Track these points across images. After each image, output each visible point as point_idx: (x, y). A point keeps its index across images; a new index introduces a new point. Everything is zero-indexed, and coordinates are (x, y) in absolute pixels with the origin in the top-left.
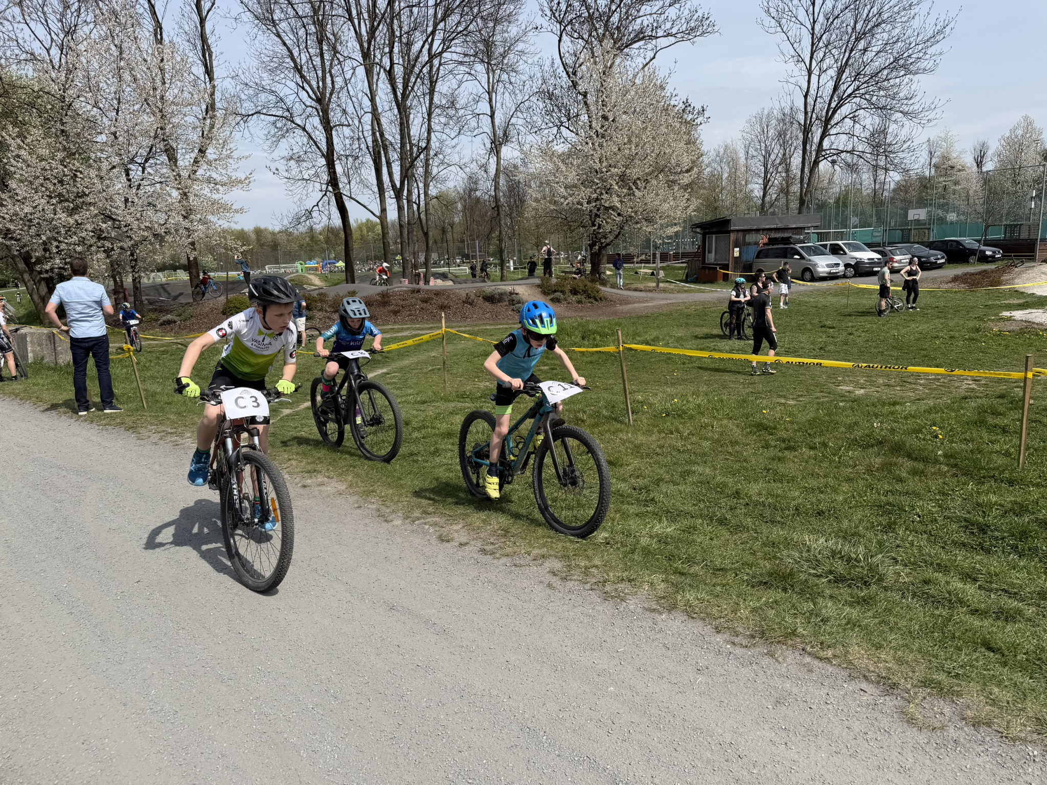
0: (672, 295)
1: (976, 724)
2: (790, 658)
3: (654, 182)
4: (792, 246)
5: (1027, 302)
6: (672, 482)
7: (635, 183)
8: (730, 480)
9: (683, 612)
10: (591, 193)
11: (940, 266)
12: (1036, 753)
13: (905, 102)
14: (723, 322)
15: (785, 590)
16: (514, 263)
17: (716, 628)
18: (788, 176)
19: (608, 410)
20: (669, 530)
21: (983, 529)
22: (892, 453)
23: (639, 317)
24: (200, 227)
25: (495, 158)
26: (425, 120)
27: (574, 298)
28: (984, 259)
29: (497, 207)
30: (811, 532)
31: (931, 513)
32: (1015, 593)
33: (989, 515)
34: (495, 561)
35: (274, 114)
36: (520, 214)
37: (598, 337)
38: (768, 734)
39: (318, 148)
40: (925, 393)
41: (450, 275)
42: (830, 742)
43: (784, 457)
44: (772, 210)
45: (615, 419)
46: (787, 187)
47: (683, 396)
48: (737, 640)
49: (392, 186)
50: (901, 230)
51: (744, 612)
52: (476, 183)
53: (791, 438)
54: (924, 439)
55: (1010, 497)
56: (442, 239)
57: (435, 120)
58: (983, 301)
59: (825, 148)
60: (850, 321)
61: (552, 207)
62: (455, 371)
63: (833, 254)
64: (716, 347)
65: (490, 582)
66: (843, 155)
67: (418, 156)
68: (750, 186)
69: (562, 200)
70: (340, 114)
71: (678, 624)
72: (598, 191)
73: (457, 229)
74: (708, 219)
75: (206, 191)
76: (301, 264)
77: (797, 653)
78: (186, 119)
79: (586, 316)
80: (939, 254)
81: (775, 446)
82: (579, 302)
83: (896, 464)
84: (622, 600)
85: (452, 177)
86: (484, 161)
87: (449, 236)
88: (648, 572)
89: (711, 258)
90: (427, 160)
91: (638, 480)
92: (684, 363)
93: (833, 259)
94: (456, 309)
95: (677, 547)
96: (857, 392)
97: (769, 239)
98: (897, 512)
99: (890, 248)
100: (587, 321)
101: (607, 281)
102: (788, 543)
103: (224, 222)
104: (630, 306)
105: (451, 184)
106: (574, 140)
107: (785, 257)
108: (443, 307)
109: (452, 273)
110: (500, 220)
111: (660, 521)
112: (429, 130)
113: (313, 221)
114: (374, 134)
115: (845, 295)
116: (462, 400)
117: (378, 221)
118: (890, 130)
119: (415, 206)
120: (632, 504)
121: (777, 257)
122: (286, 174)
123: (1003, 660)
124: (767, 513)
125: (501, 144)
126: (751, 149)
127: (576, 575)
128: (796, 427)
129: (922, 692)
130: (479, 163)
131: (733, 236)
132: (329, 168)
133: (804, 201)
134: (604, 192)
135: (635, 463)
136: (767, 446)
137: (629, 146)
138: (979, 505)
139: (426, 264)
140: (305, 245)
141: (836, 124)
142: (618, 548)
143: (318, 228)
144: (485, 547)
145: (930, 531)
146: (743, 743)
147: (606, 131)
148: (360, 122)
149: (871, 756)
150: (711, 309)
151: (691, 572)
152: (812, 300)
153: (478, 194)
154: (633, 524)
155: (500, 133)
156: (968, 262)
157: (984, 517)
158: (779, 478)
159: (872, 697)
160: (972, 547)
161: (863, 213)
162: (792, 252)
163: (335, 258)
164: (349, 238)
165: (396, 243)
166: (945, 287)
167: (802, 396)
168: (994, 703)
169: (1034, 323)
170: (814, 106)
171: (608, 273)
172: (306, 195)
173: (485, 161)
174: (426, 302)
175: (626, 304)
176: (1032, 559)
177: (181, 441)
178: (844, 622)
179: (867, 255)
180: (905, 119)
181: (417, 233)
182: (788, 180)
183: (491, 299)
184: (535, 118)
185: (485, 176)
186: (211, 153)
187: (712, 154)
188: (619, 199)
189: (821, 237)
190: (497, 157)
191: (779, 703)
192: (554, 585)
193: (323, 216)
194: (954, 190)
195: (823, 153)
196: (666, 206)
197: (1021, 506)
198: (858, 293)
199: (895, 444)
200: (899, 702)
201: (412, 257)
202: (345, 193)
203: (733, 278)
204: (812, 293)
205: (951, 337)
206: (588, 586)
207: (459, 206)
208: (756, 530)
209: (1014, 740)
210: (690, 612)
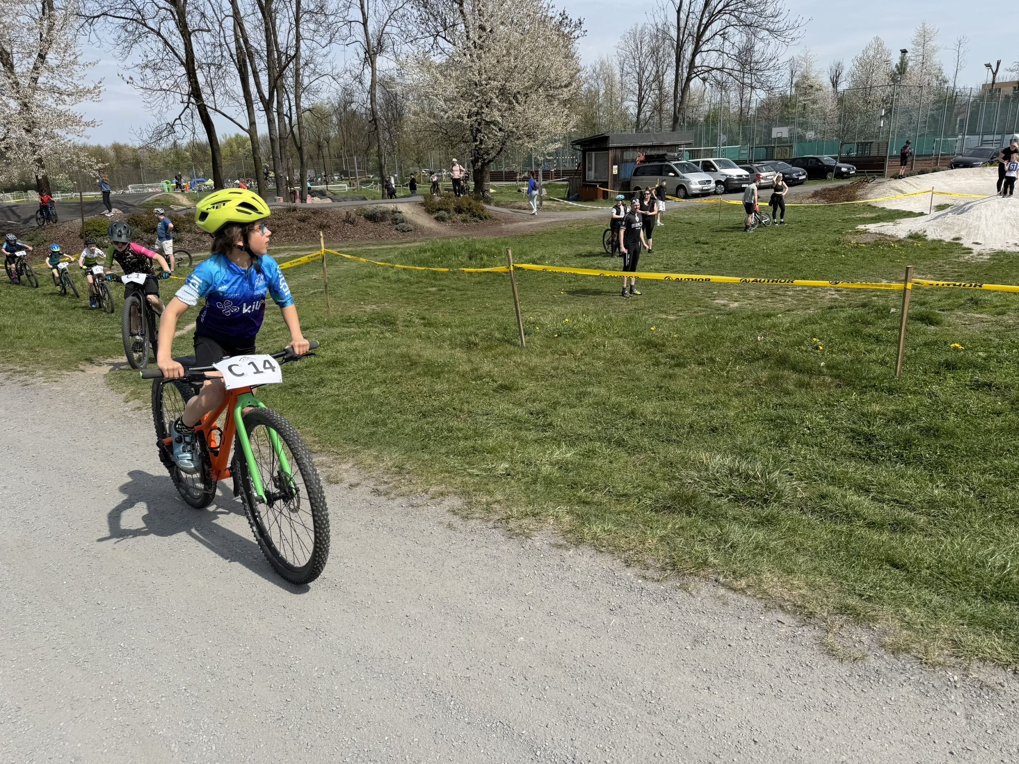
0: (555, 213)
1: (896, 651)
2: (705, 590)
3: (534, 96)
4: (667, 163)
5: (879, 216)
6: (569, 404)
7: (515, 97)
8: (623, 400)
9: (590, 545)
10: (471, 106)
11: (801, 183)
12: (956, 678)
13: (771, 19)
14: (606, 240)
15: (689, 514)
16: (395, 180)
17: (626, 562)
18: (661, 93)
19: (500, 333)
20: (568, 455)
21: (869, 439)
22: (777, 366)
23: (524, 236)
24: (46, 142)
25: (370, 69)
26: (293, 26)
27: (459, 217)
28: (840, 175)
29: (375, 120)
30: (706, 450)
31: (819, 424)
32: (907, 503)
33: (873, 425)
34: (390, 502)
35: (123, 15)
36: (399, 128)
37: (485, 257)
38: (689, 679)
39: (176, 55)
40: (793, 304)
41: (328, 193)
42: (754, 683)
43: (675, 374)
44: (646, 128)
45: (508, 341)
46: (661, 104)
47: (573, 316)
48: (648, 574)
49: (261, 97)
50: (765, 147)
51: (651, 542)
52: (351, 95)
53: (680, 354)
54: (806, 351)
55: (891, 406)
56: (318, 155)
57: (303, 27)
58: (840, 215)
59: (696, 65)
60: (722, 237)
61: (432, 121)
62: (339, 295)
63: (705, 171)
64: (600, 265)
65: (385, 526)
66: (714, 72)
67: (287, 65)
68: (626, 103)
69: (442, 113)
70: (198, 18)
71: (587, 559)
72: (478, 104)
73: (334, 144)
74: (587, 135)
75: (50, 101)
76: (168, 183)
77: (710, 585)
78: (18, 18)
79: (471, 235)
80: (801, 170)
81: (665, 363)
82: (464, 221)
83: (782, 377)
84: (527, 537)
85: (325, 87)
86: (358, 72)
87: (325, 151)
88: (551, 503)
89: (591, 175)
90: (297, 70)
91: (535, 404)
92: (570, 282)
93: (705, 176)
94: (337, 228)
95: (578, 474)
96: (731, 305)
97: (646, 156)
98: (788, 425)
99: (757, 165)
100: (474, 241)
101: (491, 199)
102: (685, 463)
103: (74, 136)
104: (515, 224)
105: (324, 96)
106: (451, 51)
107: (661, 174)
108: (322, 227)
109: (330, 191)
110: (378, 134)
111: (559, 447)
112: (298, 37)
113: (175, 136)
114: (237, 40)
115: (716, 212)
116: (347, 325)
117: (248, 136)
118: (756, 48)
119: (286, 119)
120: (530, 429)
121: (652, 174)
122: (141, 84)
123: (909, 576)
124: (663, 431)
125: (375, 54)
126: (626, 66)
127: (478, 512)
128: (683, 343)
129: (839, 620)
130: (353, 73)
131: (611, 154)
132: (189, 78)
133: (678, 118)
134: (484, 106)
135: (531, 386)
136: (657, 364)
137: (508, 59)
138: (863, 415)
139: (302, 181)
140: (171, 163)
141: (708, 40)
142: (519, 479)
143: (184, 143)
144: (379, 487)
145: (821, 444)
146: (664, 691)
147: (484, 42)
148: (220, 25)
149: (795, 695)
150: (593, 227)
151: (595, 500)
152: (686, 217)
153: (354, 106)
154: (533, 451)
155: (374, 42)
156: (826, 178)
157: (869, 427)
158: (671, 395)
159: (790, 628)
160: (860, 457)
161: (731, 131)
162: (667, 169)
163: (204, 176)
164: (217, 154)
165: (268, 159)
166: (806, 203)
167: (681, 310)
168: (909, 626)
169: (886, 235)
170: (687, 21)
171: (492, 191)
172: (167, 107)
173: (360, 71)
174: (304, 221)
175: (511, 222)
176: (917, 467)
177: (31, 381)
178: (752, 546)
179: (736, 172)
180: (770, 37)
181: (290, 148)
182: (662, 97)
183: (372, 217)
184: (410, 27)
185: (360, 87)
186: (52, 58)
187: (589, 69)
188: (500, 113)
189: (693, 154)
190: (372, 67)
191: (698, 642)
192: (455, 525)
193: (187, 131)
194: (813, 109)
195: (696, 70)
196: (546, 122)
197: (902, 414)
198: (727, 209)
199: (780, 356)
200: (817, 633)
201: (286, 173)
202: (209, 104)
203: (612, 196)
204: (685, 210)
205: (815, 250)
206: (490, 524)
207: (334, 119)
208: (653, 450)
209: (933, 665)
210: (598, 546)
